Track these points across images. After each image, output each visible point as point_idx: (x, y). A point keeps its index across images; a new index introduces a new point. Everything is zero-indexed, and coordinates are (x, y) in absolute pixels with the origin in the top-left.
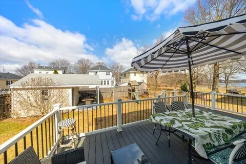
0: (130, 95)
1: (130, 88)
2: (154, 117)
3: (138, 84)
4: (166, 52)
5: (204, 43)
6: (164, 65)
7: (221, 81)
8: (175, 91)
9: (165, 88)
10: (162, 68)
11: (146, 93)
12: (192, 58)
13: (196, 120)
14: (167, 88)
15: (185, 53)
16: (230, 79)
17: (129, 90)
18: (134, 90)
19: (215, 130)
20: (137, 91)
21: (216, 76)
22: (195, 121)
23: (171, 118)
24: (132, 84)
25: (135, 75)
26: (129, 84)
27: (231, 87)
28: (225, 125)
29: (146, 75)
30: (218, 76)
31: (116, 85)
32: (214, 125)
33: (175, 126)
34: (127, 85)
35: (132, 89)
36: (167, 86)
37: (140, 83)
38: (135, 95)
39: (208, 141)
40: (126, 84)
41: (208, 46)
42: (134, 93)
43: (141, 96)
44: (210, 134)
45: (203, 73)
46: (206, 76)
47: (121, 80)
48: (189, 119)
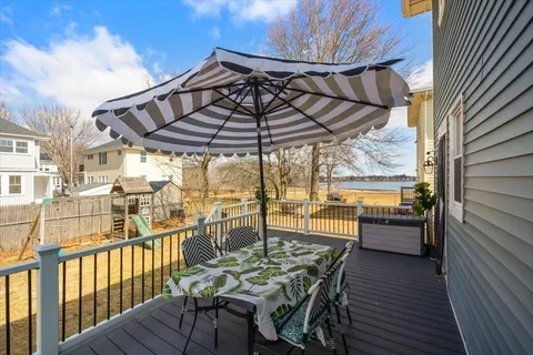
0: (119, 225)
1: (119, 202)
2: (177, 282)
3: (149, 189)
4: (213, 103)
5: (285, 102)
6: (214, 136)
7: (322, 179)
8: (244, 202)
9: (229, 195)
10: (208, 144)
11: (178, 214)
12: (268, 128)
13: (269, 263)
14: (234, 196)
15: (252, 114)
16: (333, 175)
17: (117, 210)
18: (134, 209)
19: (293, 275)
20: (145, 211)
21: (315, 169)
22: (265, 267)
23: (218, 272)
24: (126, 189)
25: (143, 160)
26: (117, 189)
27: (334, 189)
28: (309, 261)
29: (178, 162)
30: (317, 170)
31: (61, 194)
32: (294, 265)
33: (221, 292)
34: (108, 192)
35: (125, 206)
36: (232, 191)
37: (157, 186)
38: (140, 223)
39: (281, 301)
40: (106, 190)
41: (291, 109)
42: (136, 218)
43: (161, 223)
44: (284, 287)
45: (298, 162)
46: (302, 168)
47: (86, 174)
48: (255, 265)
